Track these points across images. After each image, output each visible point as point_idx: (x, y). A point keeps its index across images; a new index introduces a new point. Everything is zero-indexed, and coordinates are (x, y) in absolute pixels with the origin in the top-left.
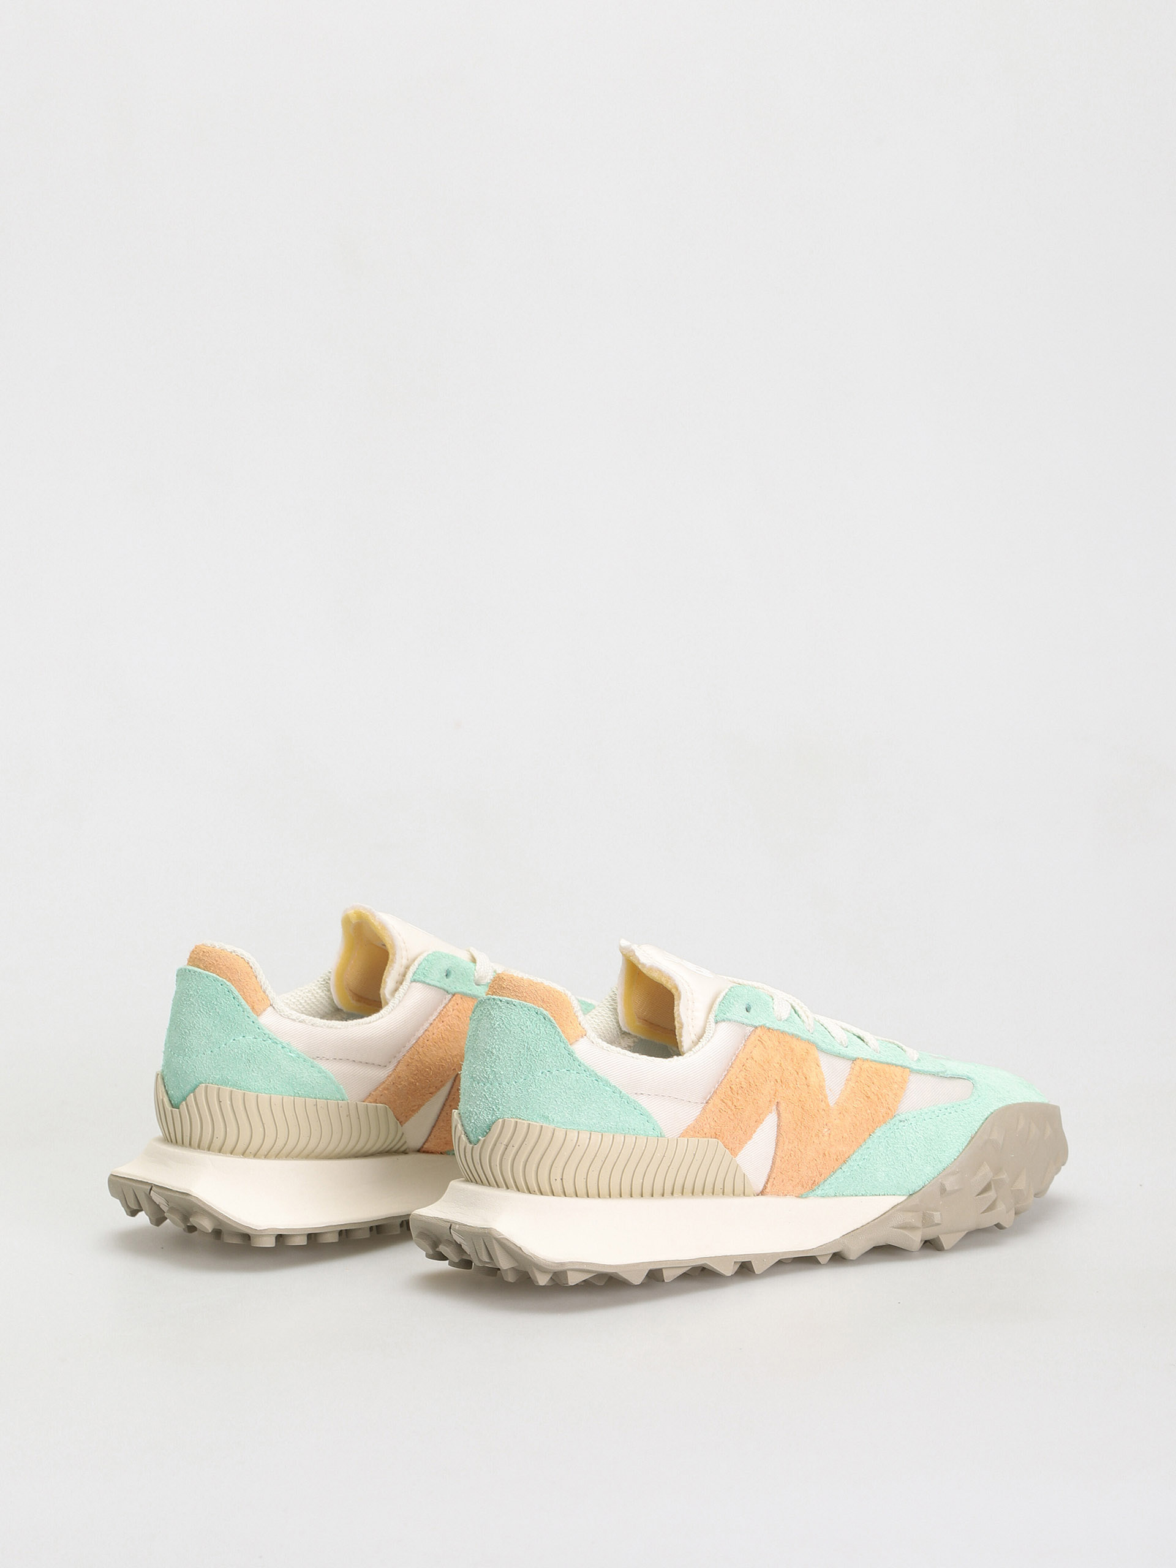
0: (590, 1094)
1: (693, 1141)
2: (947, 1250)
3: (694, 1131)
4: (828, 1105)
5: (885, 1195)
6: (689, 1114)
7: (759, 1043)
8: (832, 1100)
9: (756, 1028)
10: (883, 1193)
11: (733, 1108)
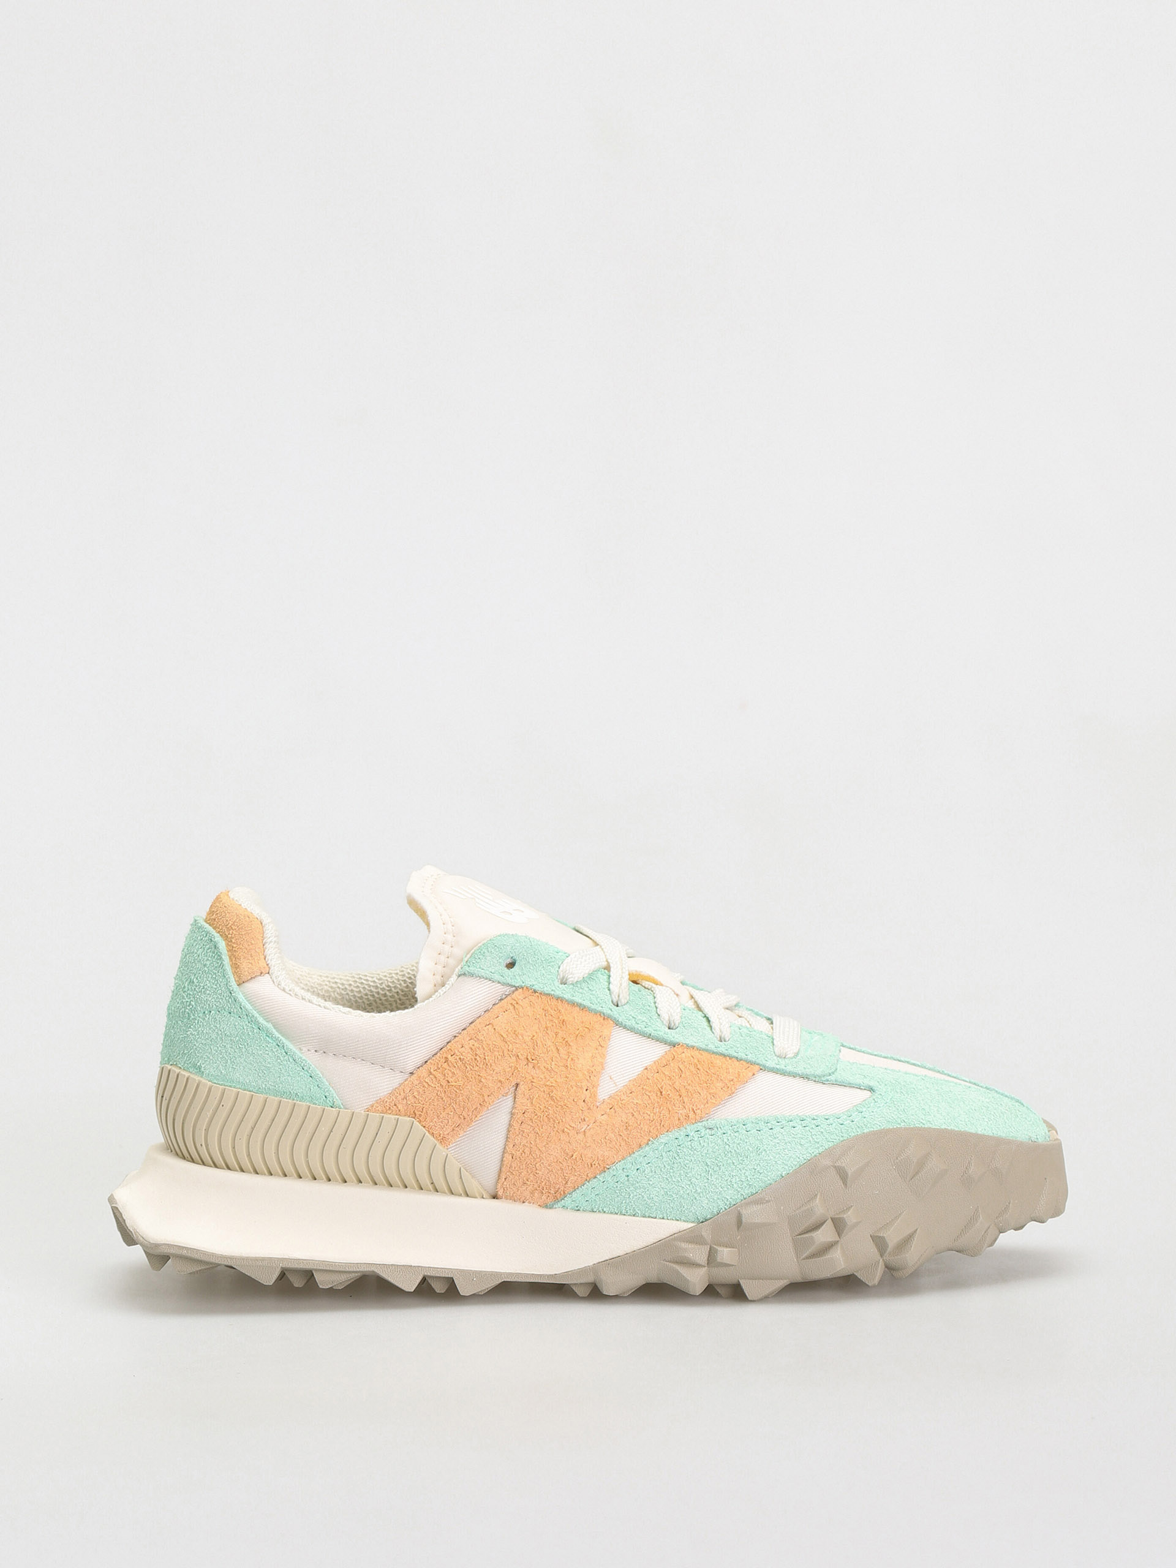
0: (248, 1044)
1: (390, 1118)
2: (751, 1301)
3: (387, 1106)
4: (594, 1096)
5: (663, 1218)
6: (384, 1083)
7: (512, 1008)
8: (606, 1089)
9: (517, 988)
10: (661, 1216)
11: (444, 1083)
